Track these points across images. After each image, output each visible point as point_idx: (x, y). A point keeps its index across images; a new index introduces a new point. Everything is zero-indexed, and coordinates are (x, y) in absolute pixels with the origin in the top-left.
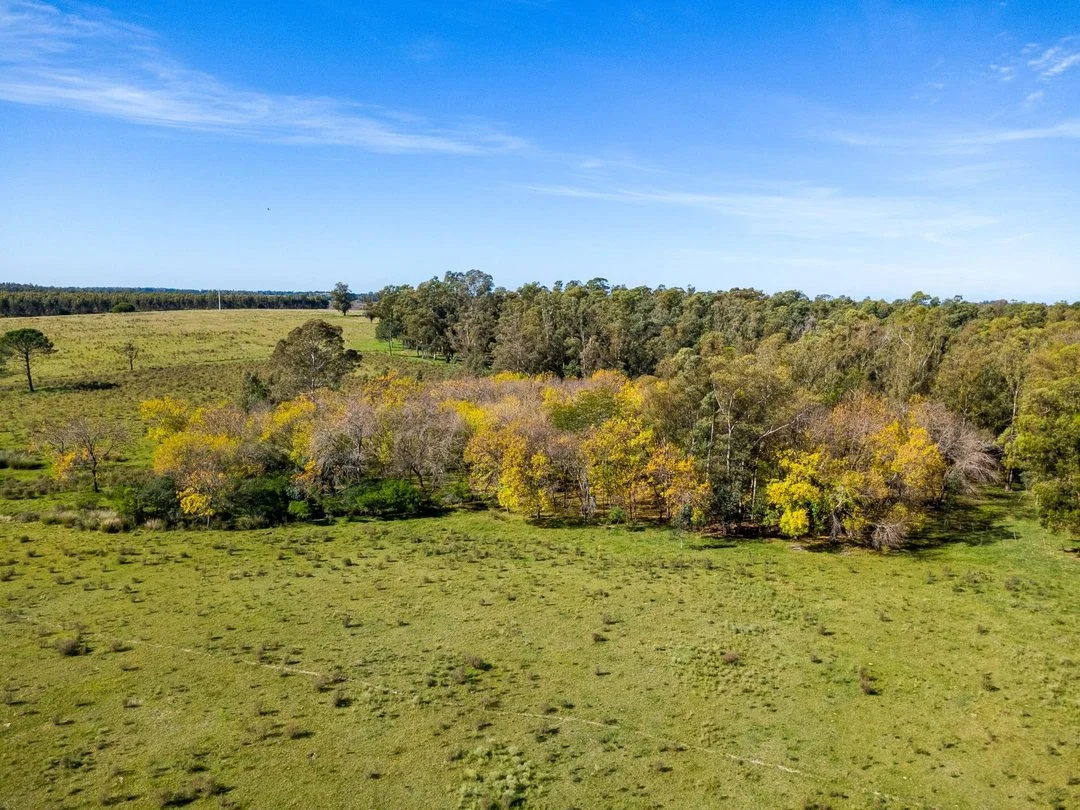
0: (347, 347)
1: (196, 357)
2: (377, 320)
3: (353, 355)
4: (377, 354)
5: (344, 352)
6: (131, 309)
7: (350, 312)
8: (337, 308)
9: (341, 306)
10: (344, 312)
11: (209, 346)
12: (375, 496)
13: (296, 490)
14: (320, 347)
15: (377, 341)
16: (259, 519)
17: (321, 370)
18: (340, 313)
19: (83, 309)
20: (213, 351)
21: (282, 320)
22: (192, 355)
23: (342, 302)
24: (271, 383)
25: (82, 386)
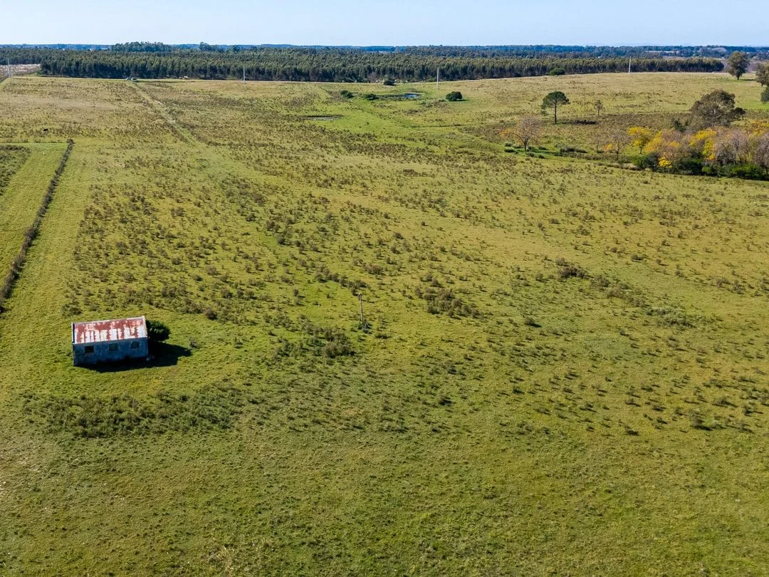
0: (736, 106)
1: (631, 109)
2: (765, 86)
3: (740, 111)
4: (760, 112)
5: (734, 109)
6: (563, 73)
7: (745, 76)
8: (732, 73)
9: (736, 71)
10: (738, 76)
11: (635, 103)
12: (741, 169)
13: (706, 164)
14: (720, 105)
15: (761, 103)
16: (690, 172)
17: (719, 118)
18: (734, 78)
19: (529, 73)
20: (640, 106)
21: (683, 83)
22: (628, 108)
23: (737, 68)
24: (687, 124)
25: (578, 122)
